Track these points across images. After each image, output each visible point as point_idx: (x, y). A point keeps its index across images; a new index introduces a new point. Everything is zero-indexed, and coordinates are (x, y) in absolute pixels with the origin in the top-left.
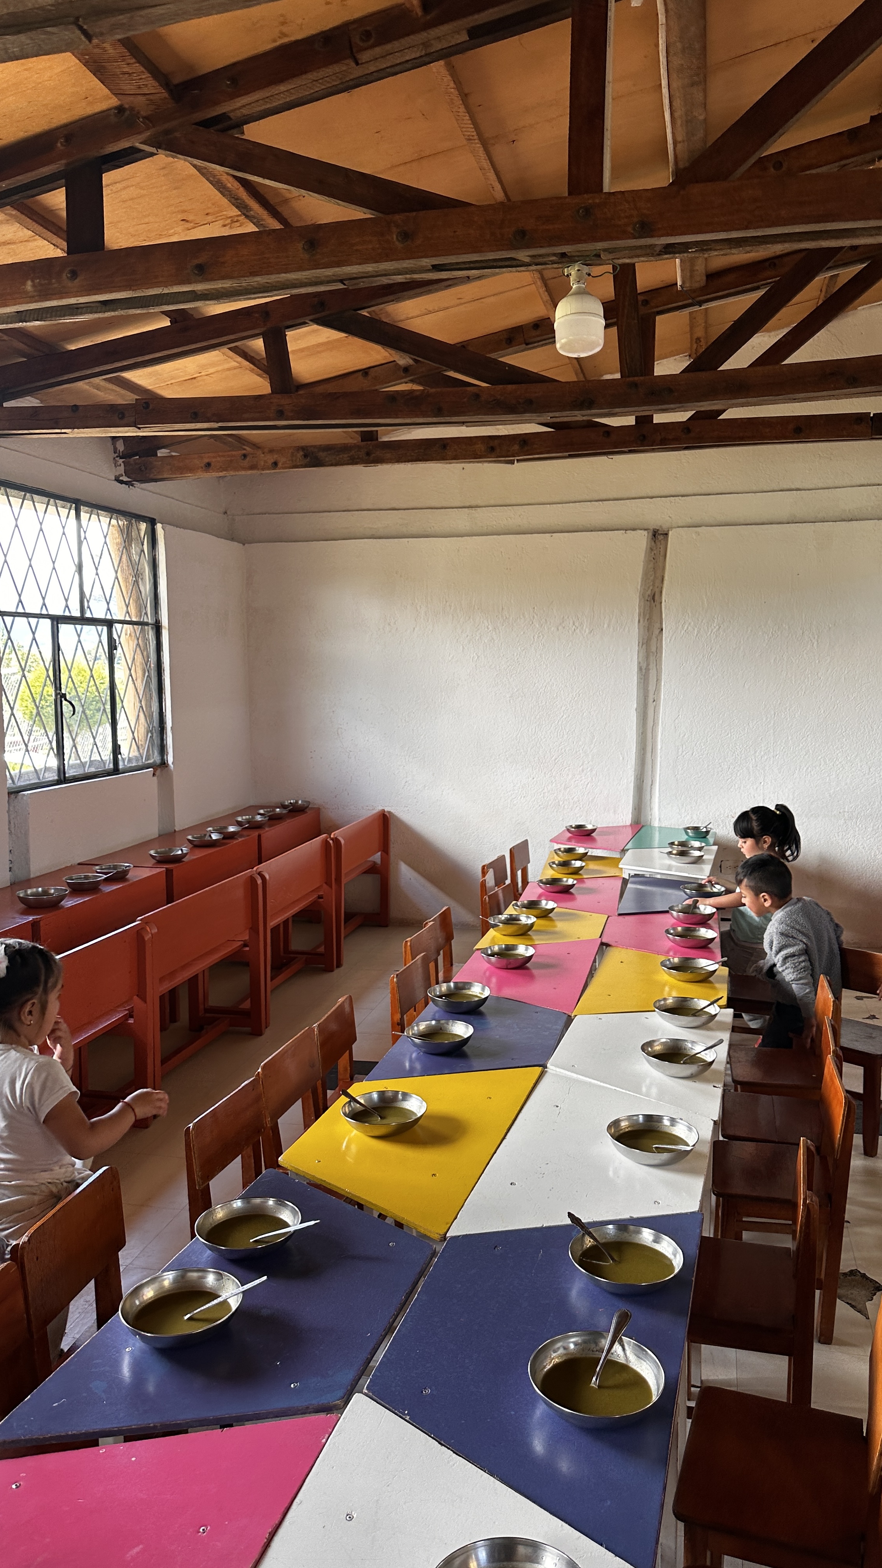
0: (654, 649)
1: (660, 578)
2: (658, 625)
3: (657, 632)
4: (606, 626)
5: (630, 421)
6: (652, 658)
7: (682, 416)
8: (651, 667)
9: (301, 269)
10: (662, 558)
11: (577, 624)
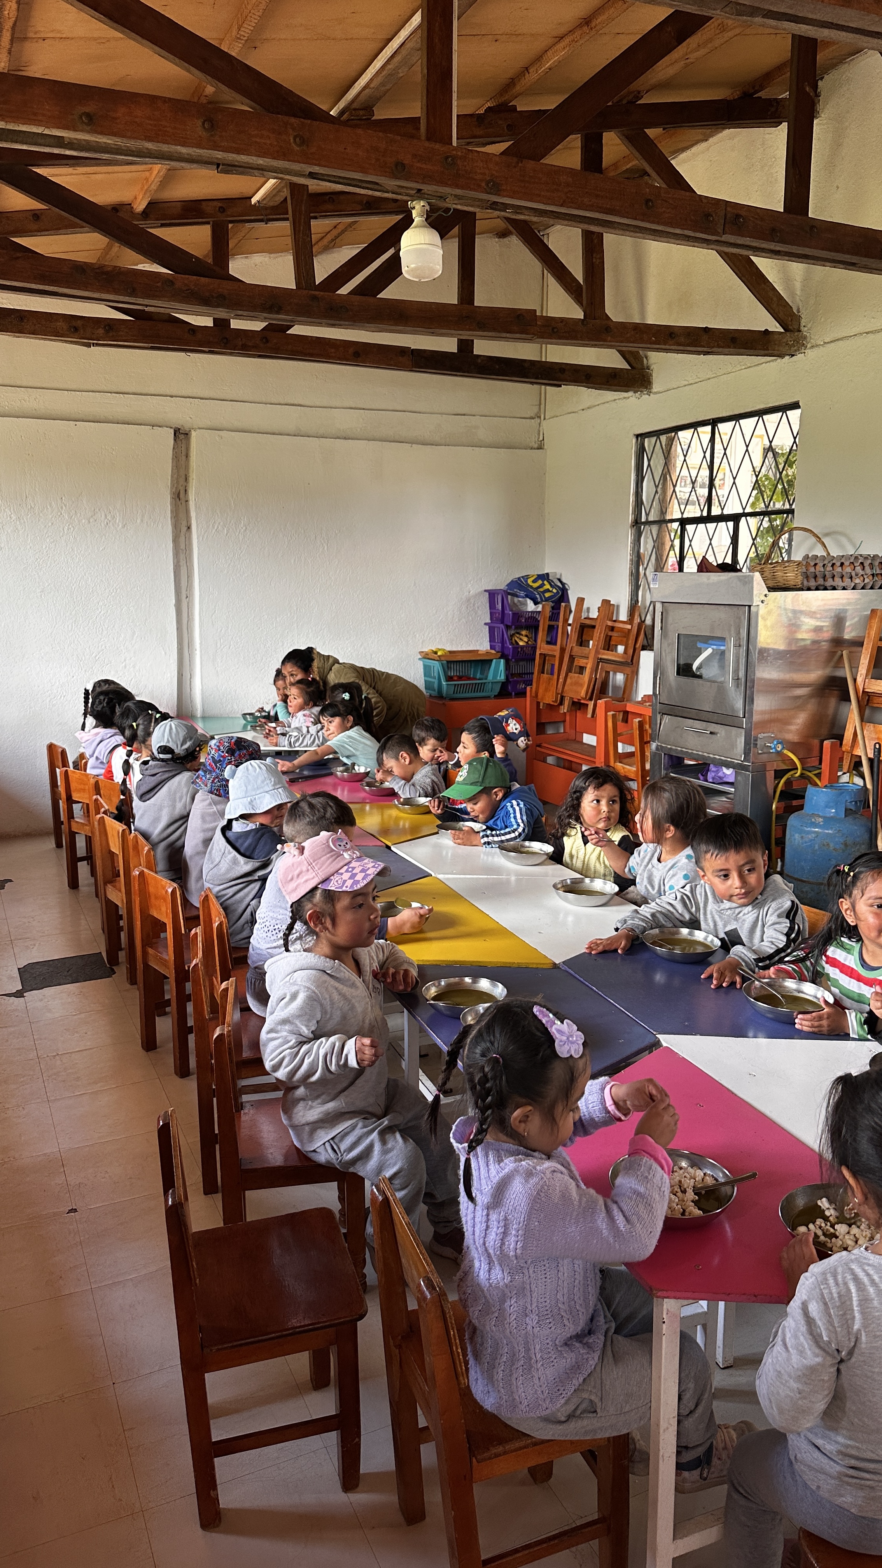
0: (183, 546)
1: (184, 477)
2: (184, 523)
3: (184, 529)
4: (139, 521)
5: (208, 322)
6: (182, 556)
7: (257, 326)
8: (181, 564)
9: (199, 146)
10: (184, 458)
11: (109, 517)
